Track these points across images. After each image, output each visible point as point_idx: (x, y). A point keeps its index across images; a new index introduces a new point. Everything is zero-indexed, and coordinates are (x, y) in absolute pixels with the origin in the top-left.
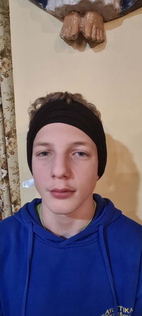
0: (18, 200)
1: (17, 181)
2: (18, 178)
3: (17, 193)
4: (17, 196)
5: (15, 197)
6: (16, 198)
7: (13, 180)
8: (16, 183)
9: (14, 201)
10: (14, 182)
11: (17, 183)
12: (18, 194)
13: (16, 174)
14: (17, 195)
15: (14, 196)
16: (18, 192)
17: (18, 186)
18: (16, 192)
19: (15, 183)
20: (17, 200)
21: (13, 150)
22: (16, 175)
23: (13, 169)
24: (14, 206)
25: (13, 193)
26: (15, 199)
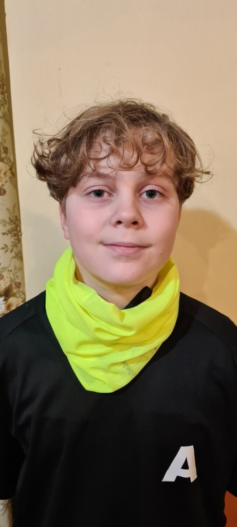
0: (14, 285)
1: (10, 247)
2: (12, 242)
3: (11, 271)
4: (11, 278)
5: (6, 281)
6: (9, 283)
7: (4, 246)
8: (9, 251)
9: (5, 289)
10: (4, 250)
11: (12, 251)
12: (13, 274)
13: (9, 233)
14: (12, 276)
15: (5, 278)
16: (13, 271)
17: (12, 258)
18: (9, 271)
19: (7, 251)
20: (10, 286)
21: (3, 185)
22: (10, 235)
23: (4, 223)
24: (5, 300)
25: (3, 274)
26: (7, 285)
